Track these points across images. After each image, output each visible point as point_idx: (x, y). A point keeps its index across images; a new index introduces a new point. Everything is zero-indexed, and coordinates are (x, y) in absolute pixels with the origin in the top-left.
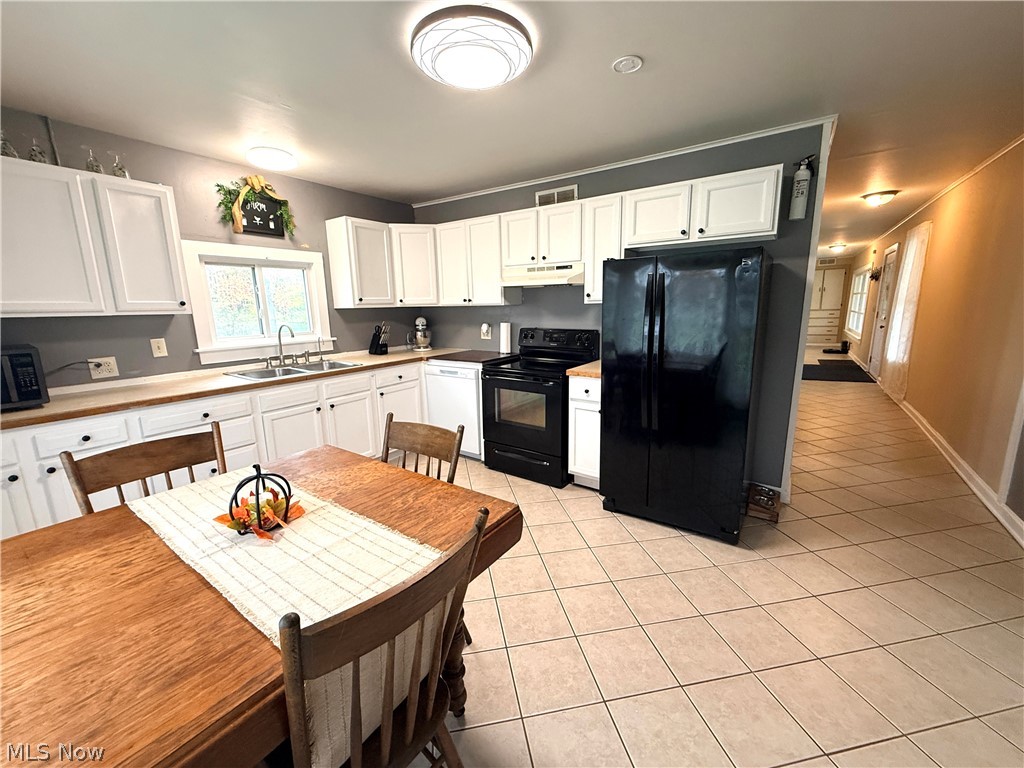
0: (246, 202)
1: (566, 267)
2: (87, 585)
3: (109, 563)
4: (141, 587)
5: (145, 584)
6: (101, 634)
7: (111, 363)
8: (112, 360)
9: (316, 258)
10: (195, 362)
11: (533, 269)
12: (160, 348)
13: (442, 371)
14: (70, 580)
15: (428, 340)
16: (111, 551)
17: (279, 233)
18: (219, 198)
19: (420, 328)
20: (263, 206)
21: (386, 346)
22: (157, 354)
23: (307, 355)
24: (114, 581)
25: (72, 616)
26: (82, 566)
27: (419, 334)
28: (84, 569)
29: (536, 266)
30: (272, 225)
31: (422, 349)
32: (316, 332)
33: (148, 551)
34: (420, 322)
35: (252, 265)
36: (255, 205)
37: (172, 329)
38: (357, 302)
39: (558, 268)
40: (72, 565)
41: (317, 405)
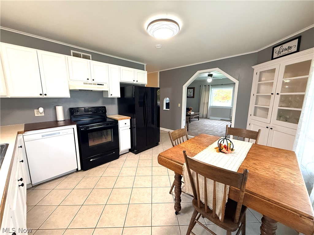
1: (101, 85)
2: (265, 165)
3: (257, 167)
4: (257, 159)
5: (256, 158)
6: (269, 157)
11: (87, 84)
13: (43, 136)
14: (268, 169)
16: (254, 169)
24: (260, 163)
25: (272, 162)
26: (263, 170)
28: (263, 169)
29: (88, 82)
33: (248, 163)
39: (98, 84)
40: (265, 172)
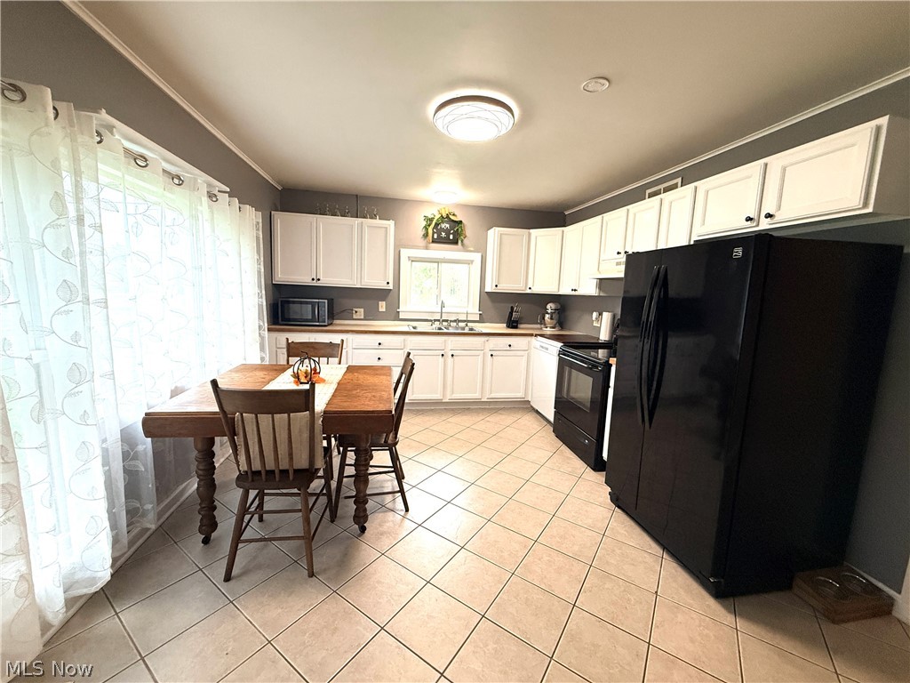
0: (437, 225)
7: (361, 311)
8: (362, 310)
9: (477, 257)
10: (397, 317)
12: (382, 306)
13: (542, 347)
15: (554, 322)
17: (455, 242)
18: (424, 223)
19: (549, 311)
20: (448, 226)
21: (517, 322)
22: (380, 310)
23: (457, 321)
27: (547, 316)
29: (622, 260)
30: (451, 237)
31: (548, 329)
32: (467, 306)
34: (550, 307)
35: (438, 261)
36: (443, 225)
37: (389, 297)
38: (494, 287)
41: (442, 352)
